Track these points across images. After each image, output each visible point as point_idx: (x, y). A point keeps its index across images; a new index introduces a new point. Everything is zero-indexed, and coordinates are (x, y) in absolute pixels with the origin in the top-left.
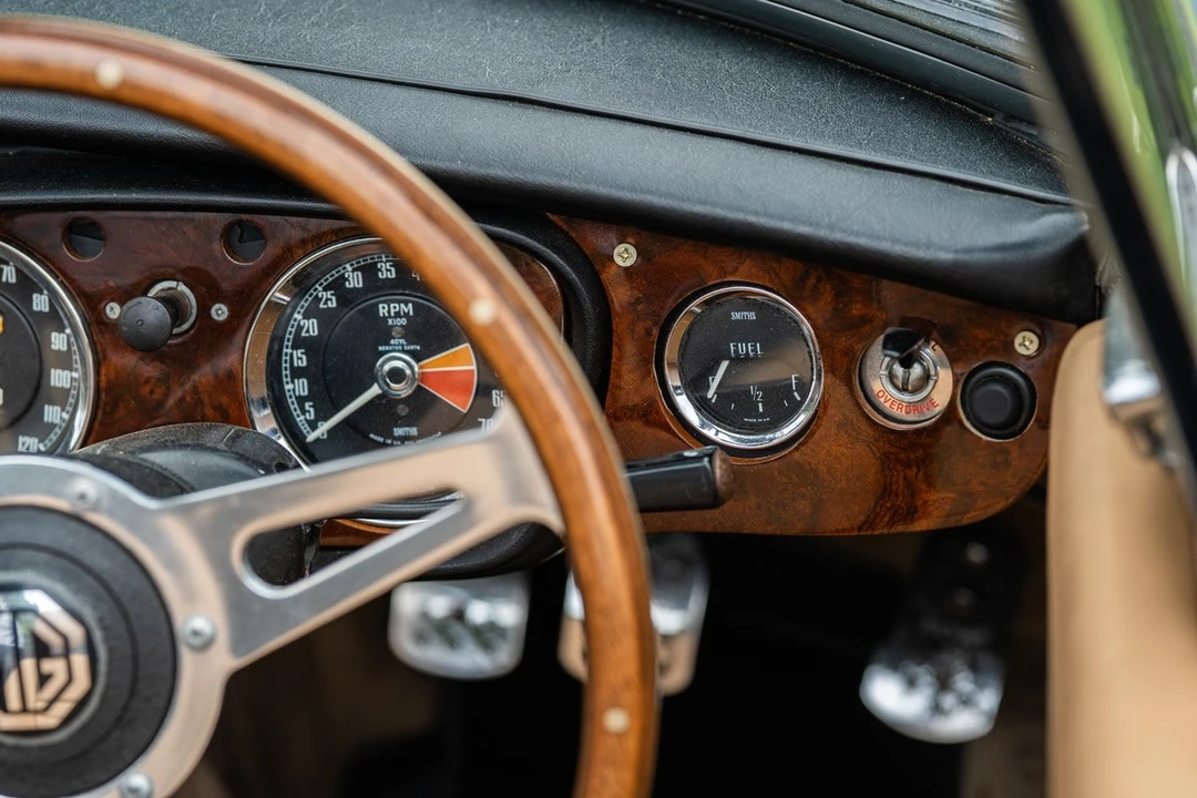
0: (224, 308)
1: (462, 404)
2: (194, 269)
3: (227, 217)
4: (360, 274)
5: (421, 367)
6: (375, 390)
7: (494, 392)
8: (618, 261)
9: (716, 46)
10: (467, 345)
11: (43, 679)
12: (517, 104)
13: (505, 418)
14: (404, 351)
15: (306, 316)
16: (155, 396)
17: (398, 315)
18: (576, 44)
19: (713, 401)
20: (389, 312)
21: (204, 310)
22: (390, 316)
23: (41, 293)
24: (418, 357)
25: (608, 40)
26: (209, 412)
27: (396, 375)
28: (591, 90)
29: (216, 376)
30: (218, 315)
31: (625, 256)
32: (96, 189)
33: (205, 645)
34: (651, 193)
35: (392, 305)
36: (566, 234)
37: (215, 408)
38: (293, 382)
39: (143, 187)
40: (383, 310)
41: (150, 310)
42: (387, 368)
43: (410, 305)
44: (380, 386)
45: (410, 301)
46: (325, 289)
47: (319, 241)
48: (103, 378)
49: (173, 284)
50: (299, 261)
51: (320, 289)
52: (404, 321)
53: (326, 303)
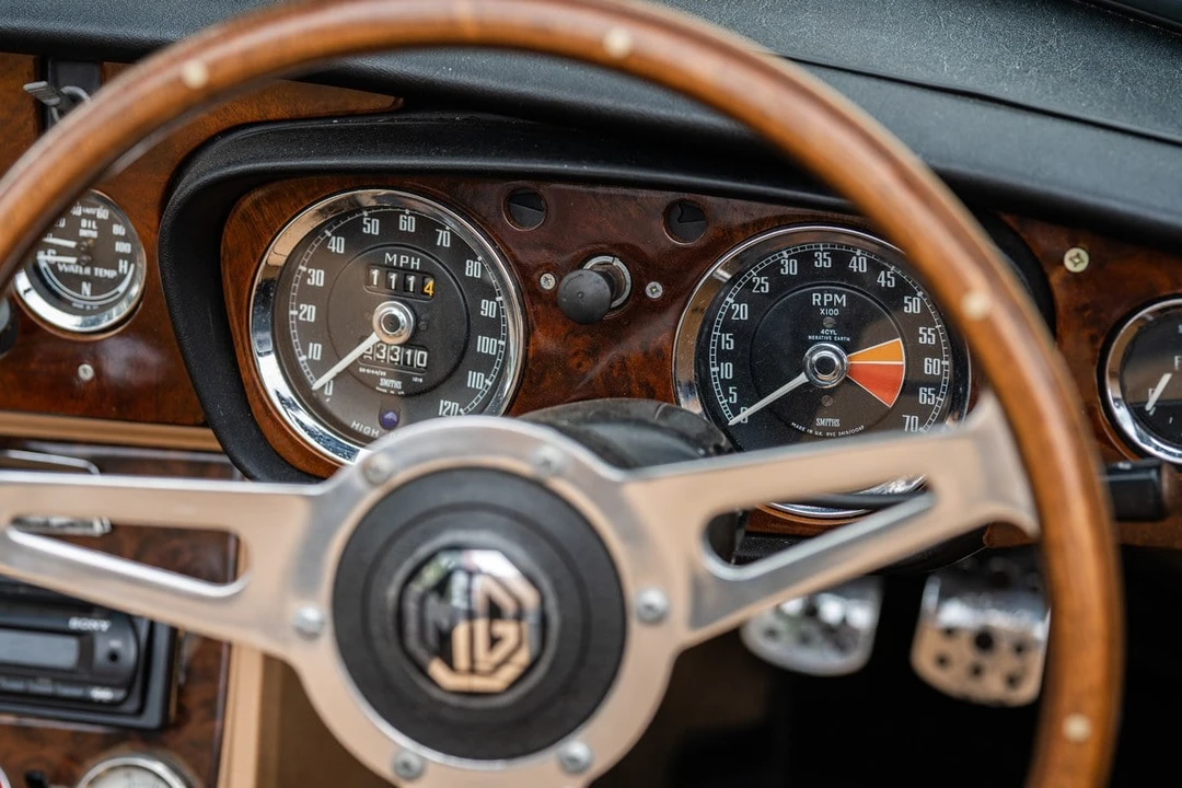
0: (659, 287)
1: (888, 400)
2: (632, 247)
3: (671, 196)
4: (796, 261)
5: (850, 359)
6: (802, 379)
7: (921, 389)
8: (1069, 265)
9: (1171, 55)
10: (899, 339)
11: (494, 641)
12: (977, 100)
13: (986, 413)
14: (833, 342)
15: (738, 300)
16: (582, 369)
17: (830, 305)
18: (1031, 44)
19: (1151, 413)
20: (822, 301)
21: (639, 287)
22: (822, 306)
23: (475, 259)
24: (848, 348)
25: (1062, 43)
26: (635, 388)
27: (825, 366)
28: (1051, 92)
29: (646, 353)
30: (653, 293)
31: (1076, 260)
32: (547, 159)
33: (657, 618)
34: (1116, 199)
35: (825, 295)
36: (1015, 233)
37: (641, 385)
38: (719, 366)
39: (594, 161)
40: (816, 299)
41: (588, 283)
42: (815, 358)
43: (844, 296)
44: (807, 375)
45: (844, 292)
46: (760, 275)
47: (761, 226)
48: (531, 348)
49: (610, 259)
50: (739, 245)
51: (755, 274)
52: (836, 312)
53: (759, 288)
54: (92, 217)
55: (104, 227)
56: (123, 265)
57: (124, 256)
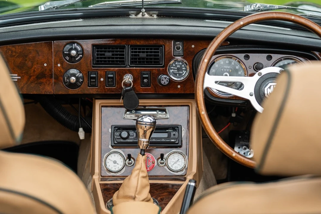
54: (179, 64)
55: (181, 66)
56: (183, 71)
57: (184, 70)
